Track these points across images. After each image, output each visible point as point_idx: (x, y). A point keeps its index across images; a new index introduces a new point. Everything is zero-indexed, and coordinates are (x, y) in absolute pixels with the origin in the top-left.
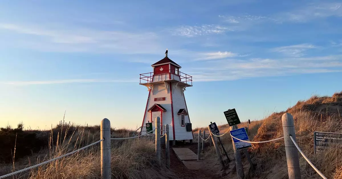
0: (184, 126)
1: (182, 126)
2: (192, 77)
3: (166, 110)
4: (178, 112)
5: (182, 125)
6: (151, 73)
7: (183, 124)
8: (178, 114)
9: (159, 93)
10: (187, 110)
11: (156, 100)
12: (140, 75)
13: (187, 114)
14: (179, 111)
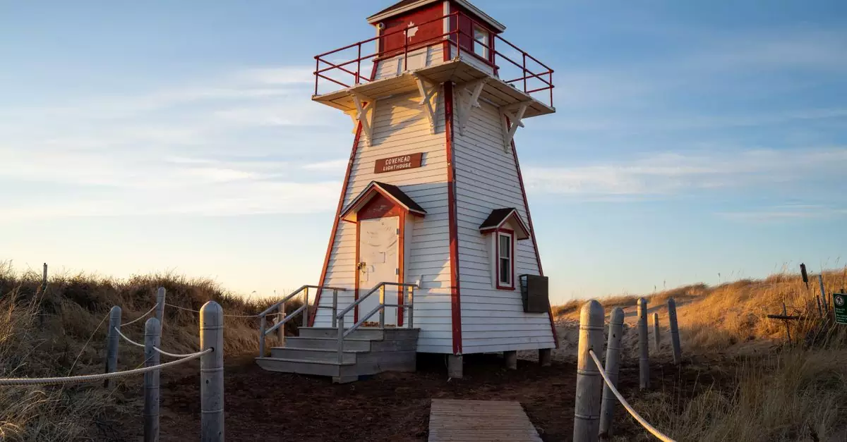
0: (513, 288)
1: (498, 287)
2: (551, 71)
3: (421, 210)
4: (481, 222)
5: (501, 284)
6: (359, 44)
7: (505, 279)
8: (482, 232)
9: (395, 136)
10: (529, 218)
11: (380, 166)
12: (317, 58)
13: (526, 232)
14: (486, 217)
